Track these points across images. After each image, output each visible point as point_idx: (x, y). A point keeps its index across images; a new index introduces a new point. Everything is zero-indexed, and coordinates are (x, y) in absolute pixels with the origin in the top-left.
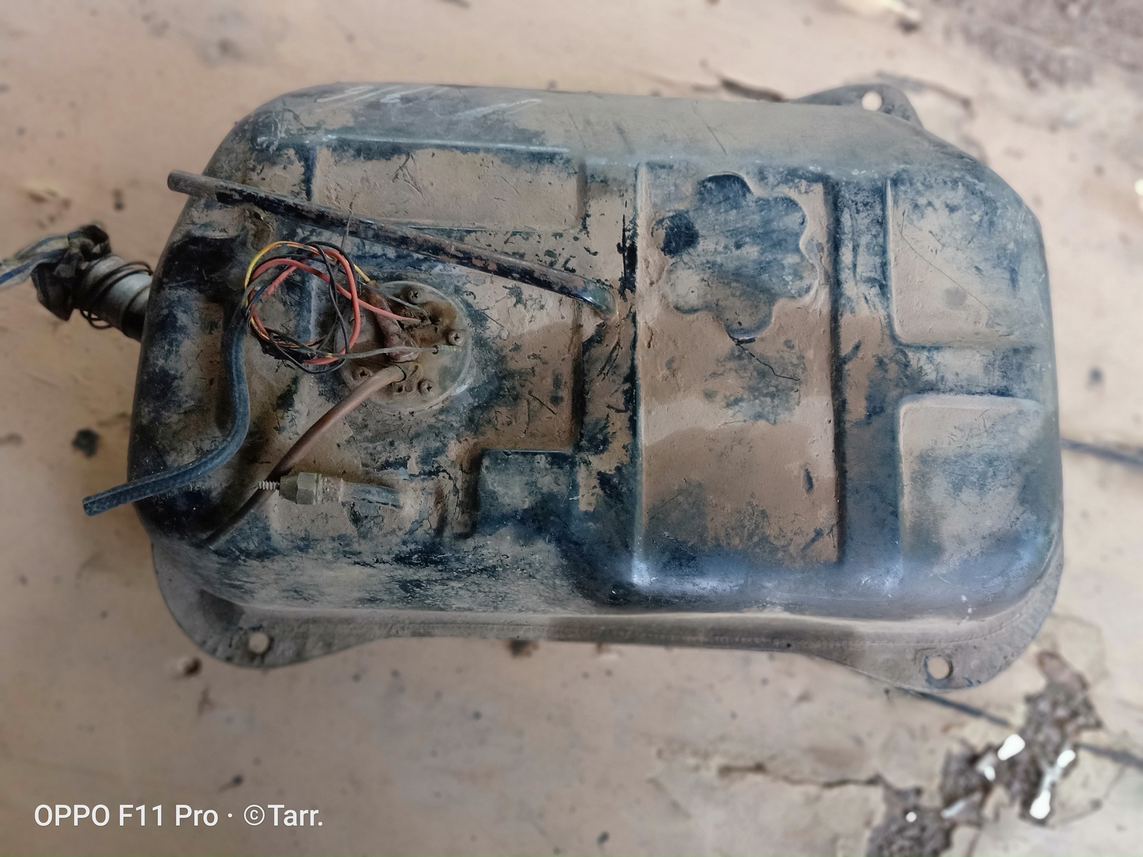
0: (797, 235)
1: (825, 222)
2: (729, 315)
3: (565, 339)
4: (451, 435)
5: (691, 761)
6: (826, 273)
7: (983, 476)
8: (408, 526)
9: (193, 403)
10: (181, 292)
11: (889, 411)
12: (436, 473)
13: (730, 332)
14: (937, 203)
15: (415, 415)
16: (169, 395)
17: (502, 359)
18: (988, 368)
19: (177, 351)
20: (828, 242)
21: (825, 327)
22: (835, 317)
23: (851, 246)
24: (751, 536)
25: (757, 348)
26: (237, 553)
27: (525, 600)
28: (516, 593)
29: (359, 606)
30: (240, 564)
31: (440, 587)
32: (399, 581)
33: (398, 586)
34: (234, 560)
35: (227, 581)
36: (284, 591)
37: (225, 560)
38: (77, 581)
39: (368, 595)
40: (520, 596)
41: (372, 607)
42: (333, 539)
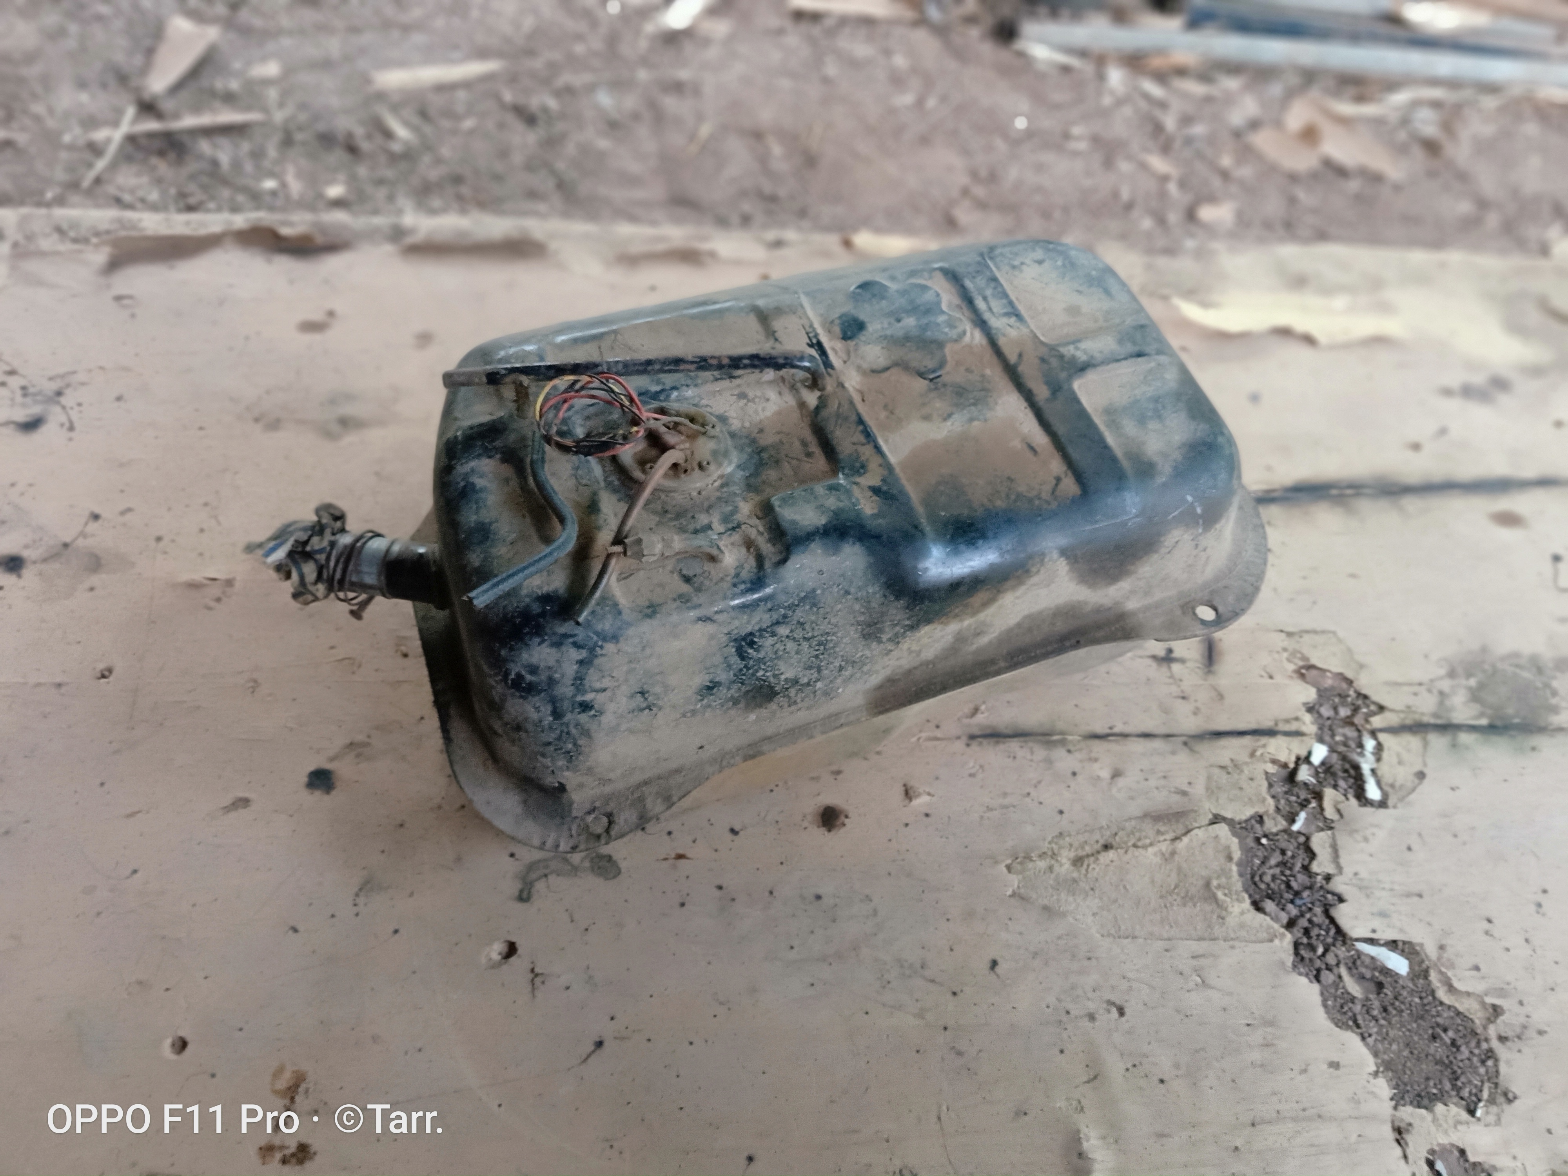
0: (939, 303)
1: (953, 291)
2: (914, 364)
3: (796, 415)
4: (738, 499)
6: (972, 321)
7: (1156, 410)
8: (733, 572)
9: (515, 535)
10: (473, 464)
11: (1065, 387)
12: (739, 526)
13: (921, 375)
14: (1027, 261)
15: (703, 493)
16: (492, 536)
17: (753, 441)
18: (1120, 342)
19: (485, 506)
20: (963, 301)
21: (988, 355)
22: (993, 343)
23: (980, 298)
24: (1008, 496)
25: (946, 379)
27: (844, 641)
28: (836, 630)
29: (699, 706)
30: (596, 656)
31: (771, 641)
32: (735, 640)
33: (734, 650)
34: (592, 650)
35: (579, 698)
36: (632, 696)
37: (583, 654)
38: (355, 910)
39: (708, 678)
40: (839, 635)
41: (709, 706)
42: (675, 600)
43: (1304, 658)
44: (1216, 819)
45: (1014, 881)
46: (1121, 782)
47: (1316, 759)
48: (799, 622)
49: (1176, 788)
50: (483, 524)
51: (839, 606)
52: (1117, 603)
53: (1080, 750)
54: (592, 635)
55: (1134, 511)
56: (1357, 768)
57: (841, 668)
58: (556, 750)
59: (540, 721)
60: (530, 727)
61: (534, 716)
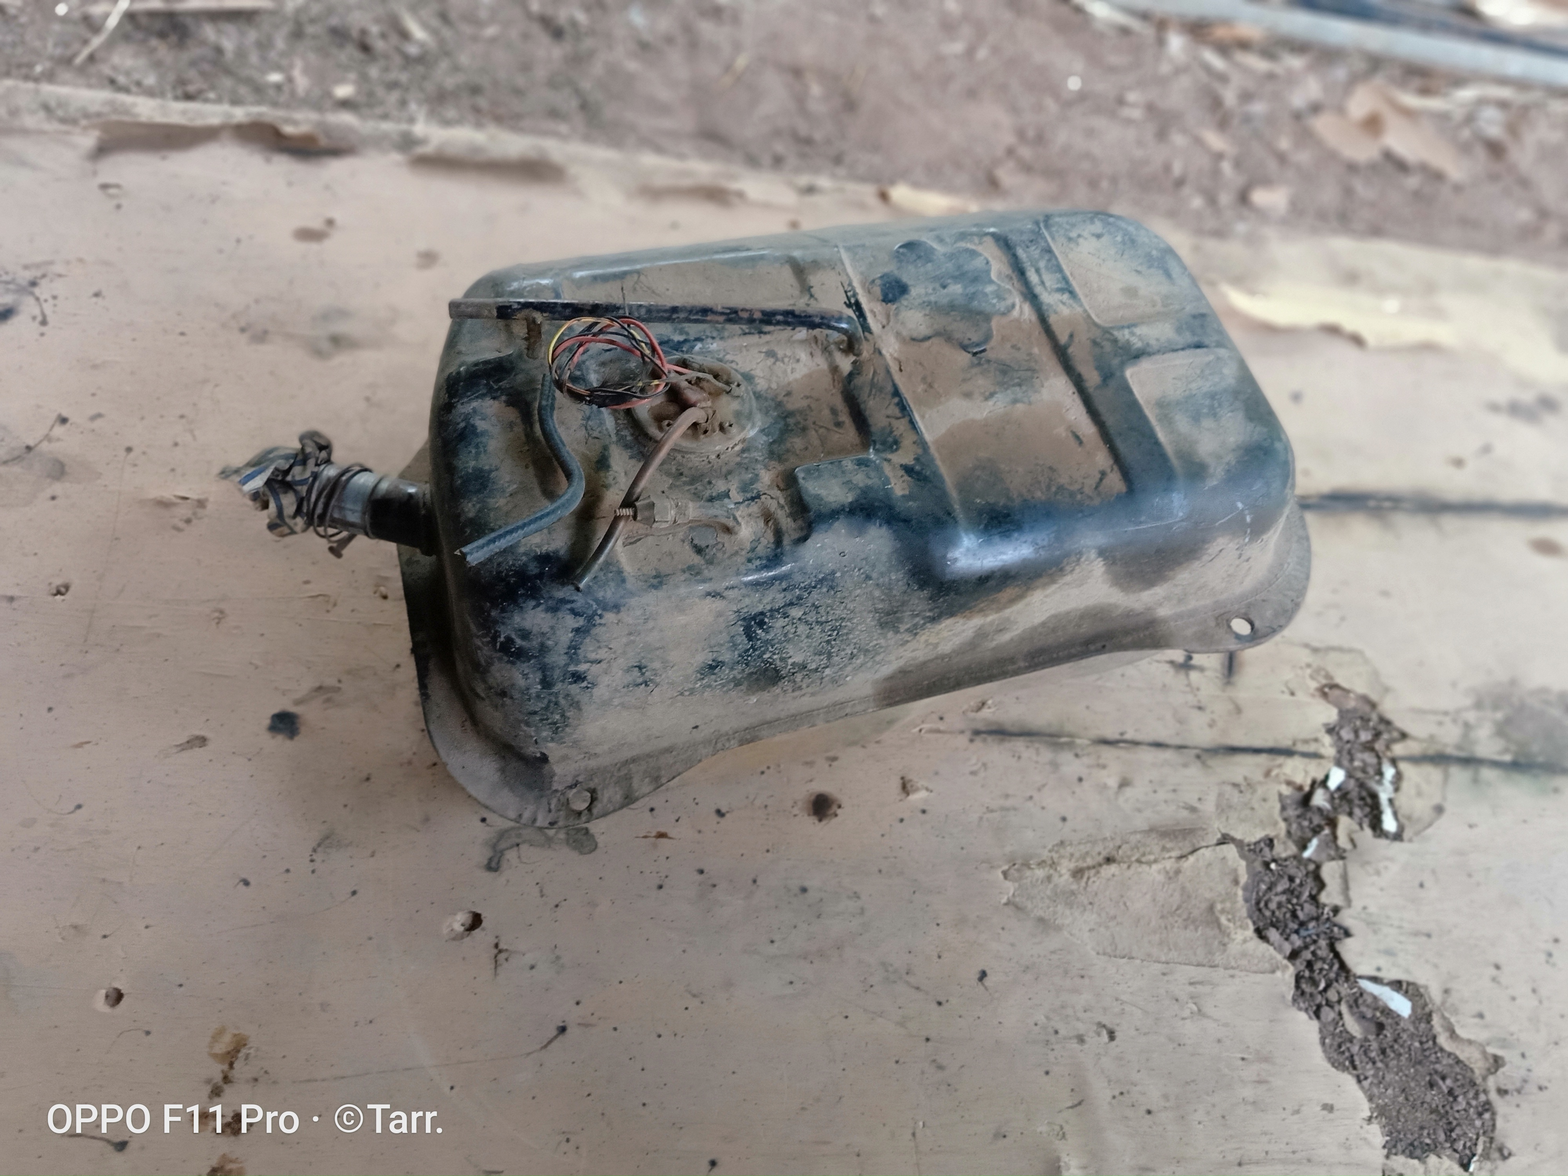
0: (988, 272)
1: (1004, 259)
2: (957, 335)
3: (827, 380)
4: (759, 466)
5: (1040, 873)
6: (1022, 294)
7: (1212, 407)
8: (748, 546)
9: (515, 486)
10: (475, 404)
11: (1118, 374)
12: (758, 497)
13: (965, 348)
14: (1085, 234)
15: (722, 457)
16: (490, 485)
17: (779, 404)
18: (1179, 330)
19: (485, 451)
20: (1013, 272)
21: (1037, 331)
22: (1043, 320)
23: (1033, 270)
24: (1049, 487)
25: (989, 355)
26: (595, 606)
27: (859, 628)
28: (852, 615)
29: (698, 686)
30: (594, 625)
31: (781, 622)
32: (744, 619)
33: (742, 629)
34: (590, 619)
35: (572, 668)
36: (629, 670)
37: (581, 622)
38: (311, 866)
39: (711, 656)
40: (855, 621)
41: (709, 686)
42: (684, 571)
43: (1328, 676)
44: (1225, 840)
45: (1010, 887)
46: (1128, 792)
47: (1333, 784)
48: (813, 605)
49: (1185, 803)
50: (481, 470)
51: (858, 591)
52: (1149, 609)
53: (1088, 754)
54: (591, 602)
55: (1181, 514)
56: (1374, 796)
57: (852, 656)
58: (542, 720)
59: (528, 689)
60: (517, 695)
61: (521, 682)
